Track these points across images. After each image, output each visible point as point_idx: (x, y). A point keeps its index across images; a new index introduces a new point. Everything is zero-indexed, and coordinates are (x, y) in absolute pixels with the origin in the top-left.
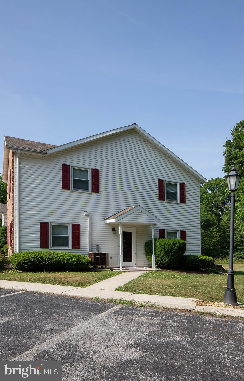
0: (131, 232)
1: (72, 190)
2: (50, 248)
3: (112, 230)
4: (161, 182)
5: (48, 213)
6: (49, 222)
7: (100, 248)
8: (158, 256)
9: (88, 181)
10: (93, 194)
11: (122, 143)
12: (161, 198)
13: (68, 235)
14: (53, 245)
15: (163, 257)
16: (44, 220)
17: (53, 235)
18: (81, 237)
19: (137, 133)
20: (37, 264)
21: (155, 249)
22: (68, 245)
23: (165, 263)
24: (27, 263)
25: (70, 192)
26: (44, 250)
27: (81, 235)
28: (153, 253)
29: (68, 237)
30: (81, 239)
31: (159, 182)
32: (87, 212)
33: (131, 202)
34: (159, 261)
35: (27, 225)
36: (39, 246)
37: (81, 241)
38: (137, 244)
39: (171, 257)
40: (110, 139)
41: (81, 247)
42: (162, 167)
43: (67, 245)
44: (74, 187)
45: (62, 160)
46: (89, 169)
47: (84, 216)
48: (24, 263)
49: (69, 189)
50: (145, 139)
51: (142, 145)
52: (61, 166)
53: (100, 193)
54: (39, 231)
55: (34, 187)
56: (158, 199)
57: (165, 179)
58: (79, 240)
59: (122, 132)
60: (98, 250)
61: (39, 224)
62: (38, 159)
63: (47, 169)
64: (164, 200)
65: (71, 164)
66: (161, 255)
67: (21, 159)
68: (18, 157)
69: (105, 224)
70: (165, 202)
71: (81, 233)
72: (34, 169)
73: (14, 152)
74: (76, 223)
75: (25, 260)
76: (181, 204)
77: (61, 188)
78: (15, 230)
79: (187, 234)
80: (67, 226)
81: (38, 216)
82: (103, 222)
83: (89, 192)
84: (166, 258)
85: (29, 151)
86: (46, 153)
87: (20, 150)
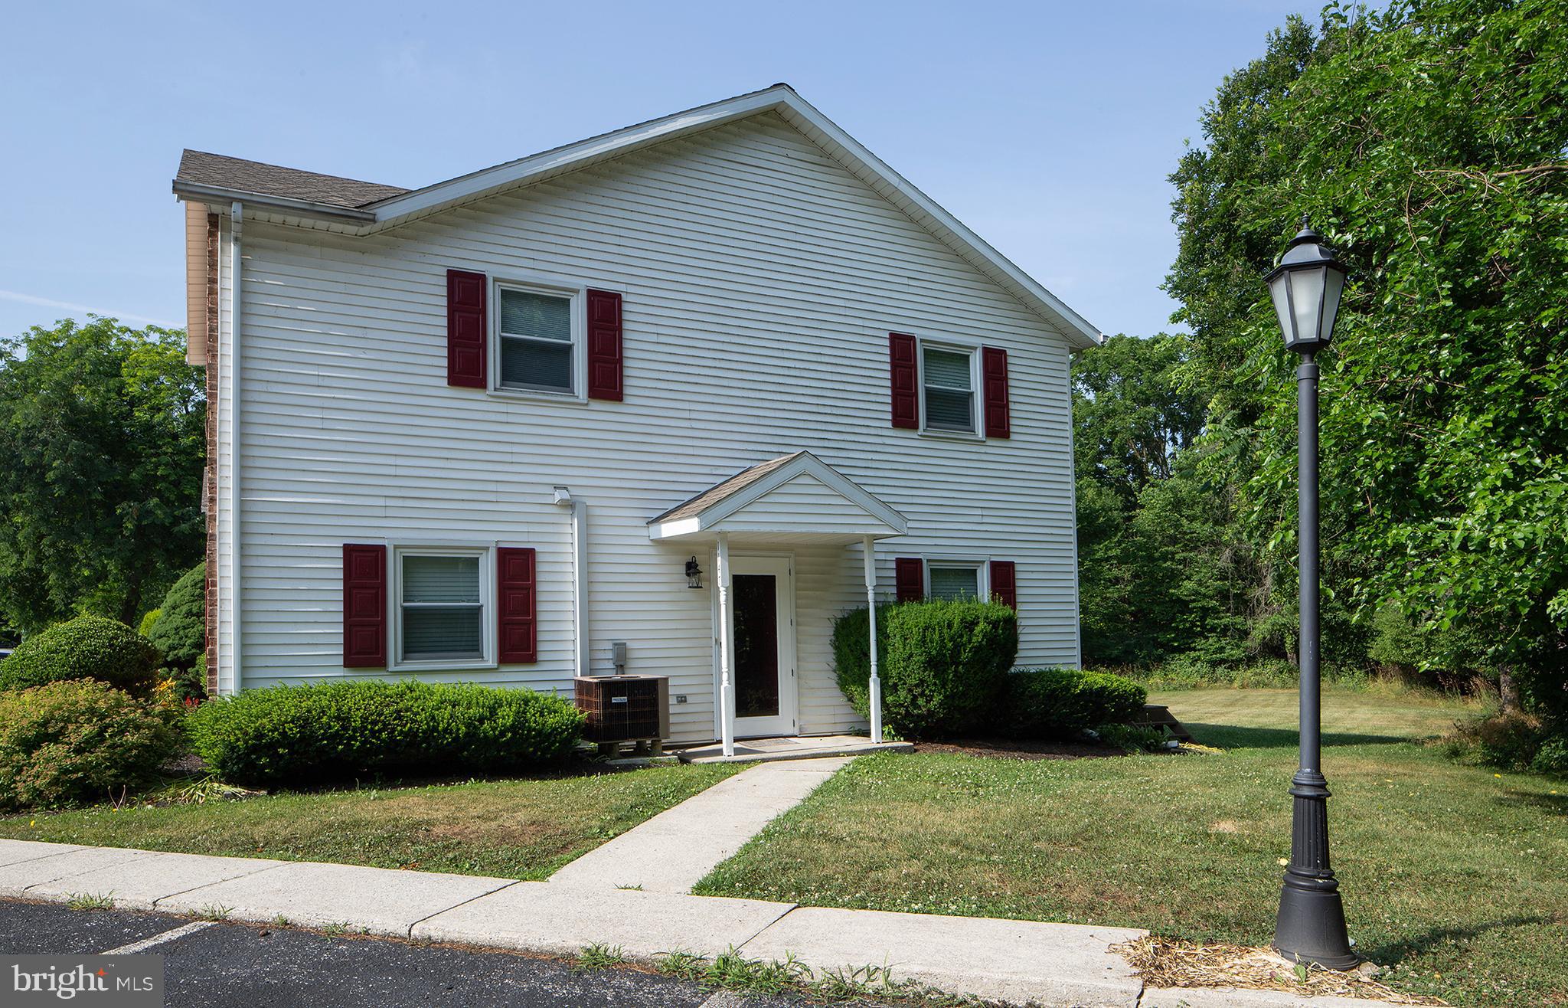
0: (773, 577)
1: (495, 389)
2: (392, 667)
3: (683, 569)
4: (902, 347)
5: (381, 502)
6: (385, 542)
7: (632, 655)
8: (895, 685)
9: (569, 348)
10: (597, 405)
11: (725, 172)
12: (903, 417)
13: (478, 601)
14: (410, 649)
15: (917, 686)
16: (365, 535)
17: (405, 604)
18: (540, 607)
19: (791, 126)
20: (322, 750)
21: (882, 651)
22: (478, 650)
23: (930, 714)
24: (273, 745)
25: (485, 398)
26: (364, 679)
27: (540, 597)
28: (874, 669)
29: (480, 608)
30: (540, 617)
31: (892, 347)
32: (566, 488)
33: (768, 440)
34: (901, 705)
35: (279, 562)
36: (341, 661)
37: (541, 627)
38: (800, 628)
39: (957, 687)
40: (670, 153)
41: (541, 657)
42: (906, 281)
43: (474, 647)
44: (509, 376)
45: (447, 251)
46: (577, 291)
47: (555, 510)
48: (253, 749)
49: (481, 384)
50: (829, 156)
51: (814, 183)
52: (444, 281)
53: (627, 400)
54: (340, 585)
55: (314, 381)
56: (889, 425)
57: (918, 333)
58: (533, 623)
59: (725, 125)
60: (620, 668)
61: (340, 553)
62: (323, 244)
63: (376, 293)
64: (914, 426)
65: (491, 272)
66: (909, 676)
67: (244, 248)
68: (236, 239)
69: (650, 543)
70: (921, 436)
71: (540, 587)
72: (314, 295)
73: (218, 215)
74: (516, 539)
75: (259, 735)
76: (991, 442)
77: (445, 382)
78: (221, 589)
79: (1018, 576)
80: (478, 558)
81: (336, 517)
82: (644, 532)
83: (578, 397)
84: (931, 691)
85: (288, 210)
86: (370, 217)
87: (245, 205)
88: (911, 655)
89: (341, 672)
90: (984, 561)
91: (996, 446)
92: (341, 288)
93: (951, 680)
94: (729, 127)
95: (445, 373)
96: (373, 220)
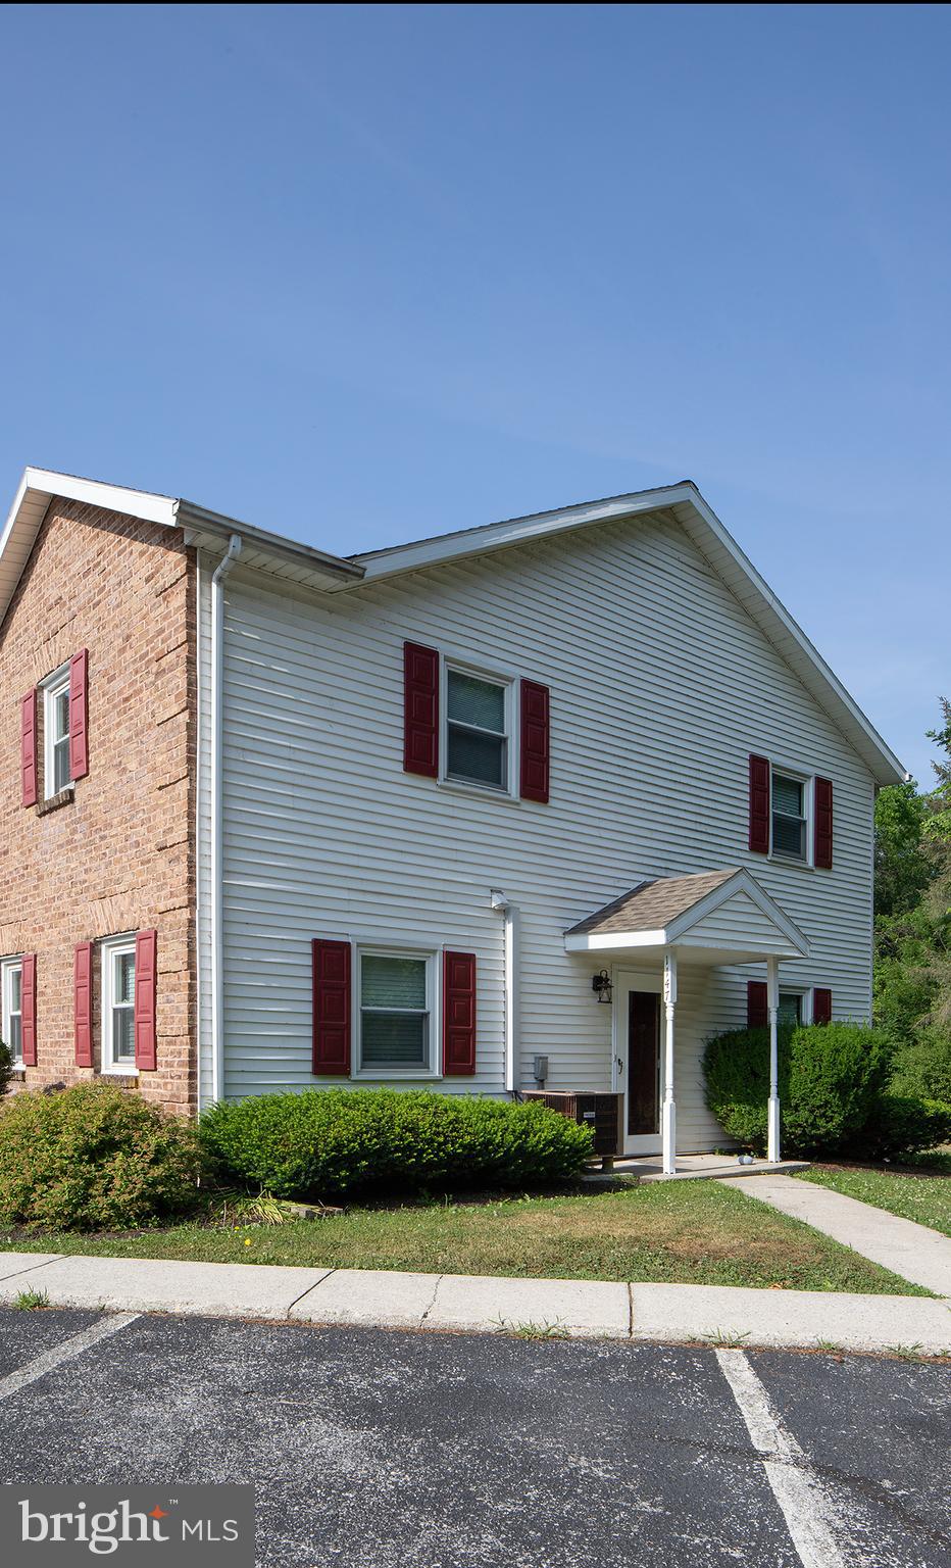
0: (659, 995)
1: (445, 780)
2: (354, 1076)
3: (590, 983)
4: (758, 765)
5: (345, 895)
6: (350, 940)
7: (551, 1069)
8: (797, 1105)
9: (504, 740)
10: (528, 806)
11: (632, 569)
12: (758, 844)
13: (424, 1007)
14: (368, 1057)
15: (819, 1107)
16: (333, 932)
17: (363, 1008)
18: (479, 1016)
19: (682, 528)
21: (784, 1073)
22: (425, 1060)
23: (828, 1133)
25: (434, 788)
26: (331, 1088)
27: (479, 1006)
28: (773, 1089)
29: (426, 1015)
30: (479, 1027)
31: (752, 769)
32: (500, 892)
33: (659, 854)
34: (800, 1125)
35: (257, 956)
36: (309, 1067)
37: (479, 1037)
39: (854, 1109)
40: (589, 542)
41: (479, 1068)
42: (762, 703)
43: (418, 1057)
44: (454, 769)
45: (405, 621)
46: (511, 680)
47: (490, 915)
49: (432, 773)
50: (710, 564)
51: (701, 593)
52: (401, 655)
53: (552, 803)
54: (309, 985)
55: (285, 753)
56: (747, 848)
57: (770, 756)
58: (473, 1032)
59: (633, 517)
60: (541, 1083)
61: (309, 949)
62: (295, 597)
63: (342, 659)
64: (765, 852)
65: (443, 649)
66: (814, 1096)
67: (227, 591)
68: (220, 580)
69: (565, 955)
70: (770, 861)
71: (479, 996)
72: (286, 655)
73: (196, 549)
74: (461, 946)
75: (339, 1147)
76: (818, 872)
77: (400, 767)
78: (201, 982)
79: (833, 1003)
80: (423, 963)
81: (305, 909)
82: (560, 943)
83: (509, 795)
84: (833, 1112)
85: (281, 552)
86: (360, 571)
87: (242, 541)
88: (820, 1077)
89: (309, 1079)
90: (809, 989)
91: (821, 877)
92: (310, 649)
93: (851, 1102)
94: (636, 521)
95: (401, 756)
96: (362, 576)
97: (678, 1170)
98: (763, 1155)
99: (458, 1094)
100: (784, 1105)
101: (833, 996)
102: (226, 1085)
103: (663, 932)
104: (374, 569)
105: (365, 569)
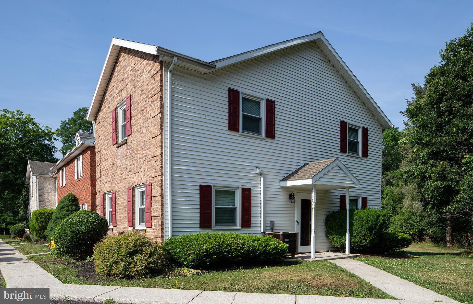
1: (242, 132)
2: (213, 228)
3: (288, 197)
4: (343, 124)
5: (210, 170)
6: (211, 185)
7: (276, 225)
8: (355, 236)
9: (260, 119)
10: (268, 140)
11: (302, 61)
12: (343, 150)
13: (235, 206)
14: (217, 222)
15: (362, 236)
16: (206, 183)
17: (216, 206)
18: (252, 208)
19: (318, 47)
20: (225, 257)
21: (351, 225)
22: (234, 223)
23: (365, 245)
24: (212, 254)
25: (238, 135)
27: (252, 205)
28: (348, 231)
29: (236, 208)
30: (252, 212)
31: (341, 125)
32: (259, 168)
33: (310, 154)
34: (356, 242)
35: (182, 191)
36: (199, 226)
37: (252, 215)
39: (374, 236)
40: (288, 53)
41: (252, 225)
42: (345, 103)
44: (244, 128)
45: (229, 82)
46: (263, 99)
47: (256, 175)
48: (204, 256)
49: (237, 130)
50: (327, 59)
51: (324, 68)
52: (227, 93)
53: (276, 138)
54: (198, 199)
55: (191, 126)
56: (339, 151)
57: (348, 121)
59: (302, 44)
60: (272, 229)
61: (198, 188)
62: (194, 76)
63: (209, 95)
64: (346, 152)
65: (241, 90)
66: (361, 232)
67: (173, 75)
68: (170, 71)
69: (280, 188)
70: (347, 155)
71: (252, 201)
72: (191, 94)
73: (163, 62)
74: (247, 186)
76: (363, 158)
77: (227, 129)
78: (165, 199)
79: (368, 202)
80: (235, 191)
81: (197, 175)
82: (278, 184)
83: (262, 136)
84: (367, 237)
85: (189, 61)
86: (214, 66)
87: (177, 58)
89: (198, 230)
90: (360, 197)
91: (364, 160)
92: (199, 92)
93: (373, 234)
94: (303, 46)
95: (227, 125)
96: (215, 68)
97: (316, 257)
98: (344, 252)
99: (245, 234)
100: (351, 235)
101: (368, 199)
102: (173, 232)
103: (311, 180)
104: (219, 65)
105: (216, 66)
